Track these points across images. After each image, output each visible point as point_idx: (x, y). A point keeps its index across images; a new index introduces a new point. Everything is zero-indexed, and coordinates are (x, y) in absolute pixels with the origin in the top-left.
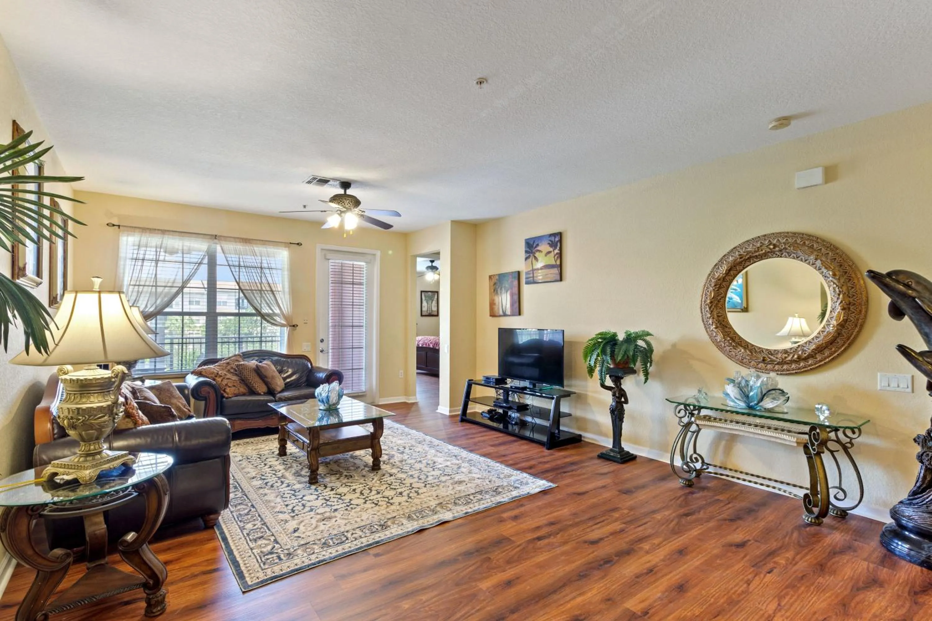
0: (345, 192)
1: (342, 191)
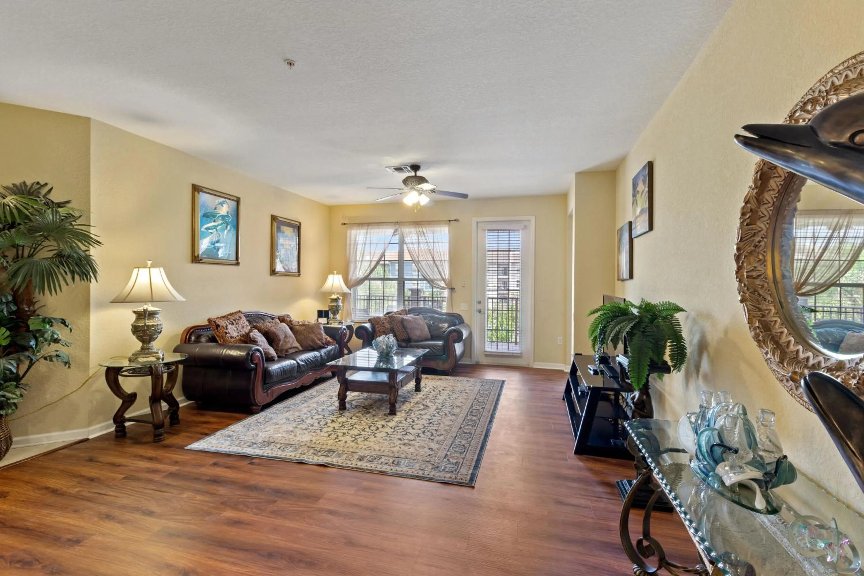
0: (416, 173)
1: (413, 174)
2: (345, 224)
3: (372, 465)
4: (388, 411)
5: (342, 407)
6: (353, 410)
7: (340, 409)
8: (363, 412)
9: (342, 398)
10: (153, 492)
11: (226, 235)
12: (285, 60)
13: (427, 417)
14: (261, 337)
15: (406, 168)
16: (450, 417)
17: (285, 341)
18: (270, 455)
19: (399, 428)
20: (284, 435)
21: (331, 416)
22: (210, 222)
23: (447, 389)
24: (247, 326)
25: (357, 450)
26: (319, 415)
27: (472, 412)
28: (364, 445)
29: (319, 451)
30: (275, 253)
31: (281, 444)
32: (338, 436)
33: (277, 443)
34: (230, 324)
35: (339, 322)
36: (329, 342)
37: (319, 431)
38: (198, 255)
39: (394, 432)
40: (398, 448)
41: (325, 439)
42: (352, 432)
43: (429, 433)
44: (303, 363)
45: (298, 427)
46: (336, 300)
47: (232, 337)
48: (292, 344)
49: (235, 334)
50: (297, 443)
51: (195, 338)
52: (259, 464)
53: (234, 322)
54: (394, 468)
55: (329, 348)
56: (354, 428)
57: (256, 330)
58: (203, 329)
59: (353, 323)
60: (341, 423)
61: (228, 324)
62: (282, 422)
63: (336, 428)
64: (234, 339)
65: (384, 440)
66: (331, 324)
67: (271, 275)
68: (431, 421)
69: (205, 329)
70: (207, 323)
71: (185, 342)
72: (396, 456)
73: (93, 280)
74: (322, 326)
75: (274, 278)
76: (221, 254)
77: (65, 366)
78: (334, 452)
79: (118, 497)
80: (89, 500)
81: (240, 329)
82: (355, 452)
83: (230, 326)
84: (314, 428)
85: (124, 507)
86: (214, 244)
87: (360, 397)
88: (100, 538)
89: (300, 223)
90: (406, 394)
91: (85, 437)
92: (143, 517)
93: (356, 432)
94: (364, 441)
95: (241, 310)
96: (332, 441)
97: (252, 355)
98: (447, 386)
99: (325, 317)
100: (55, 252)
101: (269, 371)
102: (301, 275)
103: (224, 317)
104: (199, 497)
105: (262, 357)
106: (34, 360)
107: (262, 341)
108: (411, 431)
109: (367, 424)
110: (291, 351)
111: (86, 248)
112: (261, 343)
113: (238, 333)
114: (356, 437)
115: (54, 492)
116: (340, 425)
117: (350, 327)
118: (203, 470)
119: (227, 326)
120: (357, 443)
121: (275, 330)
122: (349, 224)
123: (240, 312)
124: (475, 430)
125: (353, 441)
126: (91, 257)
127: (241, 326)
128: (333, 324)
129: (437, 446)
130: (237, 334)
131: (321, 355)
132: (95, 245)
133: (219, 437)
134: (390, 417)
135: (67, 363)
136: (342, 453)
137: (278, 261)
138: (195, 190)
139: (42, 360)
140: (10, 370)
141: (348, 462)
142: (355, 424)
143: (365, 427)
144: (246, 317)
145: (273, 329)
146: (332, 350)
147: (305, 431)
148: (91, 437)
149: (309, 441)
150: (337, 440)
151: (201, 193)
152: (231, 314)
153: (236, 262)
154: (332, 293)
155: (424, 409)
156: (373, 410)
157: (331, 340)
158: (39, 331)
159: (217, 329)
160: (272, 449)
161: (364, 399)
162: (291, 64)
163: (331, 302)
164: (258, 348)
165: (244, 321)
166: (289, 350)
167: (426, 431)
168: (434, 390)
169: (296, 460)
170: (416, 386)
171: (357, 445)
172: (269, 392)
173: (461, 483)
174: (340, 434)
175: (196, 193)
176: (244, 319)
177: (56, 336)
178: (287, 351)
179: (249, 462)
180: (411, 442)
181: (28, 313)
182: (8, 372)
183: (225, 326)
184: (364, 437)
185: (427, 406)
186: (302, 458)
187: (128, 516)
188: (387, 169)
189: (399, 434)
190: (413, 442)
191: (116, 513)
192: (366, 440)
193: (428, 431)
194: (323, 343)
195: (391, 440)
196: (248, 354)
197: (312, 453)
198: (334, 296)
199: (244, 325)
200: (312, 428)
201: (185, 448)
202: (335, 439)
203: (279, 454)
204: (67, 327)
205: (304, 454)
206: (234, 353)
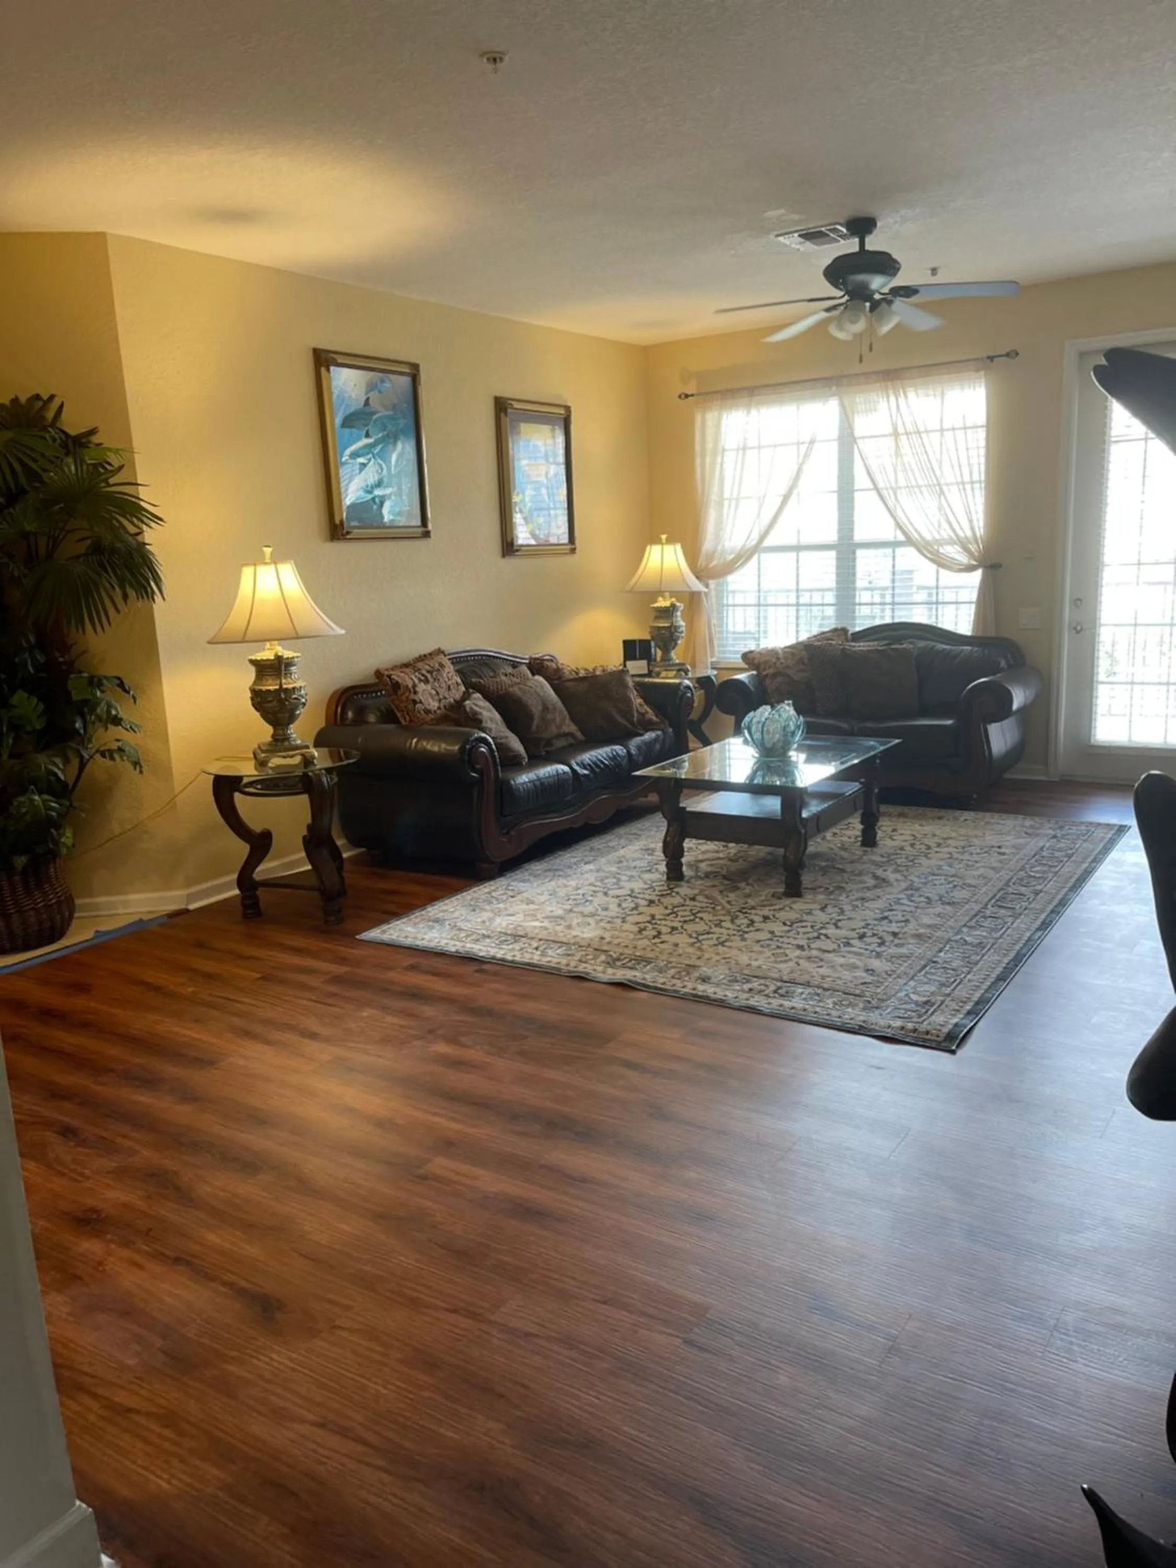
0: (862, 244)
1: (854, 244)
2: (687, 396)
3: (727, 993)
4: (781, 890)
5: (675, 873)
6: (699, 882)
7: (668, 879)
8: (722, 888)
9: (673, 852)
10: (312, 1004)
11: (396, 466)
12: (482, 55)
13: (880, 904)
14: (489, 711)
15: (835, 230)
16: (939, 909)
17: (543, 719)
18: (518, 959)
19: (804, 924)
20: (546, 924)
21: (649, 891)
22: (359, 439)
23: (949, 842)
24: (458, 684)
25: (698, 963)
26: (620, 888)
27: (1003, 898)
28: (717, 954)
29: (619, 959)
30: (510, 499)
31: (540, 940)
32: (659, 933)
33: (532, 938)
34: (420, 680)
35: (679, 670)
36: (650, 722)
37: (619, 921)
38: (342, 522)
39: (789, 931)
40: (791, 964)
41: (632, 936)
42: (690, 927)
43: (875, 940)
44: (586, 772)
45: (575, 909)
46: (668, 612)
47: (427, 711)
48: (559, 727)
49: (433, 705)
50: (572, 941)
51: (355, 713)
52: (495, 974)
53: (429, 676)
54: (775, 1002)
55: (649, 736)
56: (697, 920)
57: (478, 695)
58: (367, 693)
59: (715, 672)
60: (670, 907)
61: (416, 681)
62: (543, 898)
63: (657, 917)
64: (432, 716)
65: (762, 946)
66: (658, 675)
67: (504, 556)
68: (886, 914)
69: (372, 692)
70: (377, 681)
71: (336, 723)
72: (785, 978)
73: (158, 597)
74: (630, 682)
75: (512, 562)
76: (389, 513)
77: (135, 769)
78: (649, 963)
79: (257, 1007)
80: (213, 1006)
81: (444, 692)
82: (694, 966)
83: (421, 687)
84: (609, 913)
85: (268, 1022)
86: (370, 492)
87: (721, 855)
88: (241, 1062)
89: (568, 409)
90: (836, 850)
91: (183, 907)
92: (301, 1039)
93: (701, 927)
94: (715, 945)
95: (443, 648)
96: (646, 942)
97: (471, 749)
98: (954, 834)
99: (641, 658)
100: (89, 542)
101: (510, 786)
102: (577, 551)
103: (406, 665)
104: (389, 1019)
105: (493, 757)
106: (87, 757)
107: (491, 720)
108: (831, 931)
109: (729, 913)
110: (560, 743)
111: (136, 531)
112: (489, 725)
113: (440, 701)
114: (701, 938)
115: (158, 989)
116: (668, 912)
117: (704, 682)
118: (391, 975)
119: (414, 686)
120: (700, 949)
121: (519, 693)
122: (699, 394)
123: (440, 652)
124: (997, 939)
125: (692, 945)
126: (148, 547)
127: (444, 685)
128: (663, 674)
129: (887, 966)
130: (436, 704)
131: (629, 752)
132: (153, 525)
133: (417, 920)
134: (787, 901)
135: (136, 764)
136: (666, 965)
137: (518, 518)
138: (321, 365)
139: (98, 757)
140: (56, 775)
141: (678, 982)
142: (699, 912)
143: (722, 918)
144: (452, 663)
145: (515, 690)
146: (656, 740)
147: (590, 920)
148: (192, 907)
149: (597, 939)
150: (657, 940)
151: (332, 368)
152: (422, 658)
153: (424, 529)
154: (660, 593)
155: (875, 887)
156: (748, 884)
157: (654, 718)
158: (86, 702)
159: (396, 693)
160: (522, 949)
161: (731, 860)
162: (495, 60)
163: (657, 618)
164: (484, 735)
165: (450, 673)
166: (554, 741)
167: (869, 934)
168: (912, 845)
169: (570, 972)
170: (864, 832)
171: (699, 953)
172: (513, 833)
173: (925, 1040)
174: (664, 930)
175: (323, 370)
176: (450, 668)
177: (114, 712)
178: (549, 743)
179: (476, 968)
180: (827, 955)
181: (64, 667)
182: (53, 778)
183: (410, 685)
184: (718, 938)
185: (884, 880)
186: (581, 968)
187: (276, 1035)
188: (781, 239)
189: (801, 935)
190: (831, 955)
191: (258, 1029)
192: (722, 944)
193: (874, 935)
194: (632, 723)
195: (779, 947)
196: (462, 749)
197: (604, 962)
198: (663, 603)
199: (450, 683)
200: (604, 913)
201: (358, 937)
202: (654, 937)
203: (536, 958)
204: (128, 692)
205: (585, 962)
206: (433, 747)
